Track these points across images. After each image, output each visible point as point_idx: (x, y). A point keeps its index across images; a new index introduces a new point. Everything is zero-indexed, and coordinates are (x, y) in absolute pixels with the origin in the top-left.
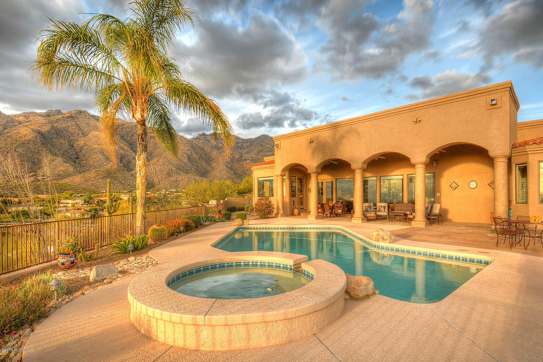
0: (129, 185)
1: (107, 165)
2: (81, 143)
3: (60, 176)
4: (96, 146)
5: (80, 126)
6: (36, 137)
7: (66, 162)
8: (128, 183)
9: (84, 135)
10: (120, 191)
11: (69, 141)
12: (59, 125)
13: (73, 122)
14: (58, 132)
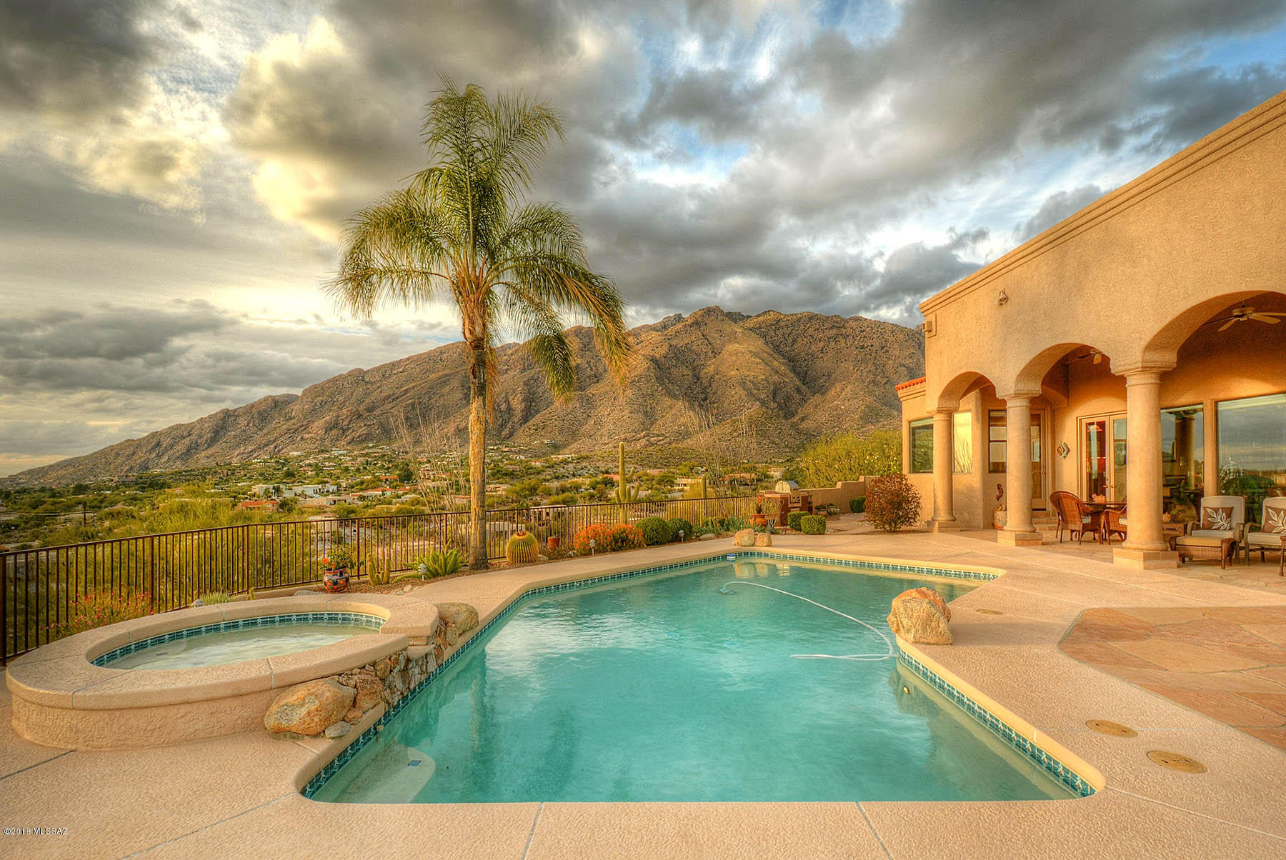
0: (787, 446)
1: (750, 409)
2: (710, 369)
3: (681, 434)
4: (733, 373)
5: (709, 338)
6: (649, 368)
7: (689, 408)
8: (786, 443)
9: (715, 353)
10: (771, 459)
11: (694, 369)
12: (679, 342)
13: (700, 333)
14: (678, 355)
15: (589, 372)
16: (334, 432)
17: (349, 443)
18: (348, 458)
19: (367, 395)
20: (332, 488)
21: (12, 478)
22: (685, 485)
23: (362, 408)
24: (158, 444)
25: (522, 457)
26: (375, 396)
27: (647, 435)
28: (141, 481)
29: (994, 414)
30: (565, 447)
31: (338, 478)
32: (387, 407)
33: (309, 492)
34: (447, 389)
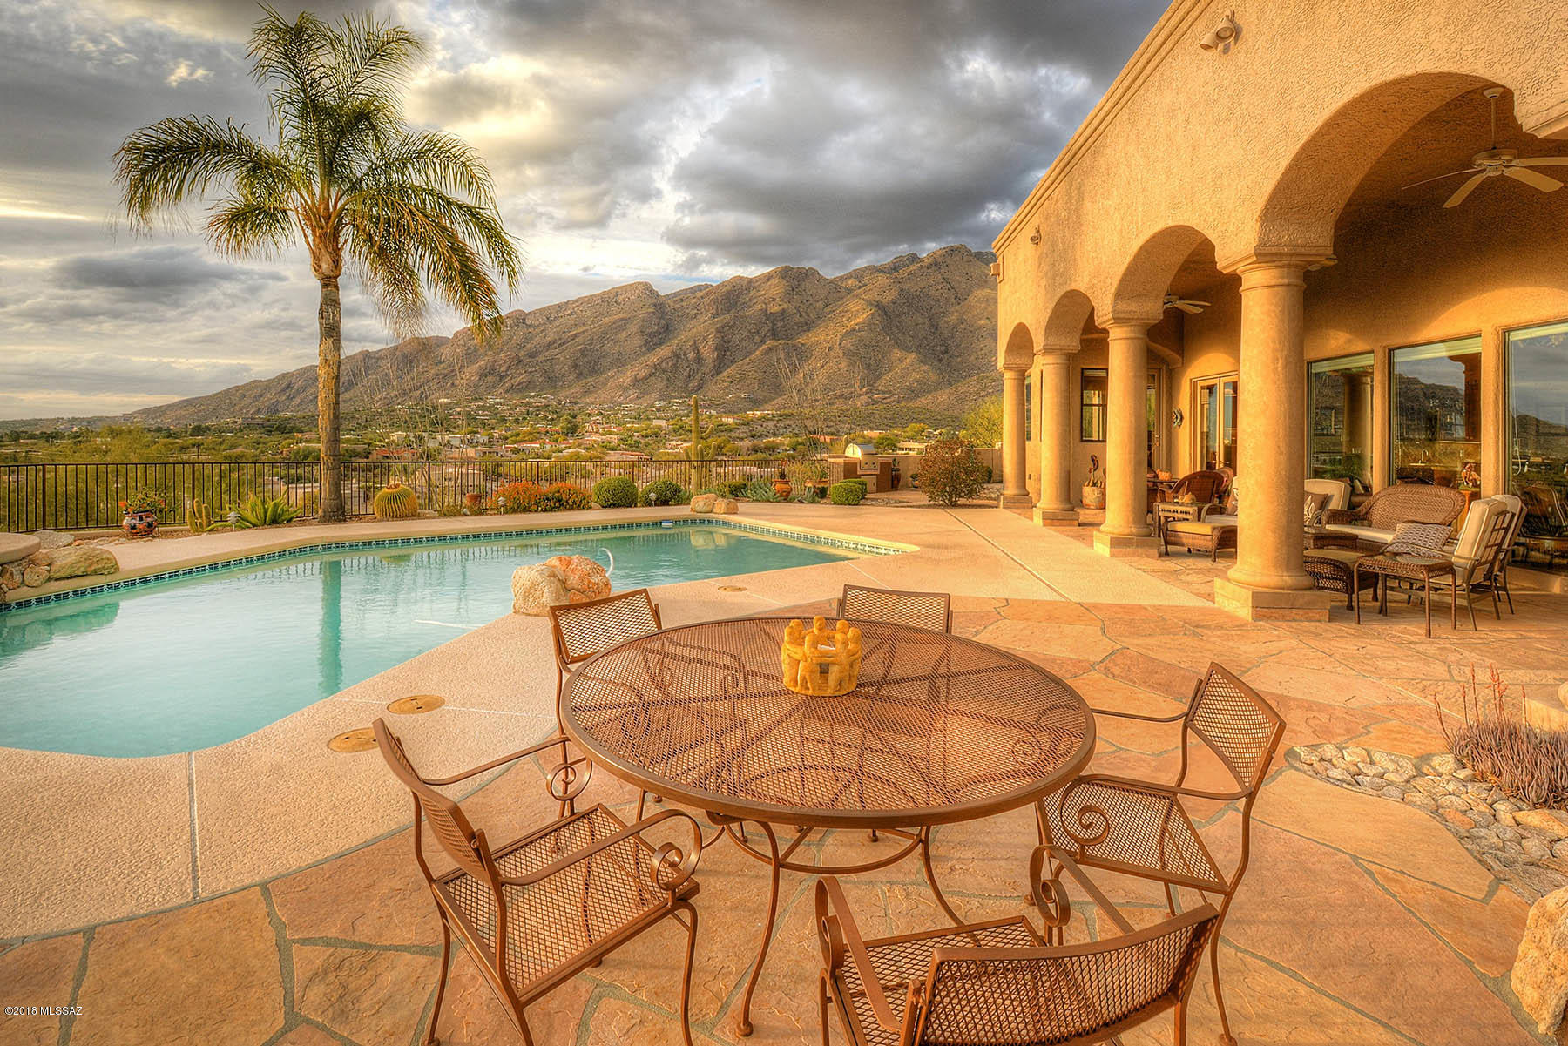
2: (954, 317)
4: (982, 322)
5: (951, 281)
6: (873, 315)
7: (924, 363)
9: (960, 299)
11: (932, 317)
12: (911, 287)
13: (940, 277)
14: (909, 301)
15: (797, 318)
16: (490, 378)
17: (507, 391)
18: (505, 408)
19: (527, 340)
20: (483, 438)
21: (126, 417)
22: (911, 449)
23: (522, 353)
24: (289, 386)
25: (713, 412)
26: (538, 340)
27: (870, 391)
28: (269, 423)
29: (1089, 373)
30: (766, 402)
31: (493, 428)
32: (552, 352)
33: (456, 443)
34: (624, 335)
